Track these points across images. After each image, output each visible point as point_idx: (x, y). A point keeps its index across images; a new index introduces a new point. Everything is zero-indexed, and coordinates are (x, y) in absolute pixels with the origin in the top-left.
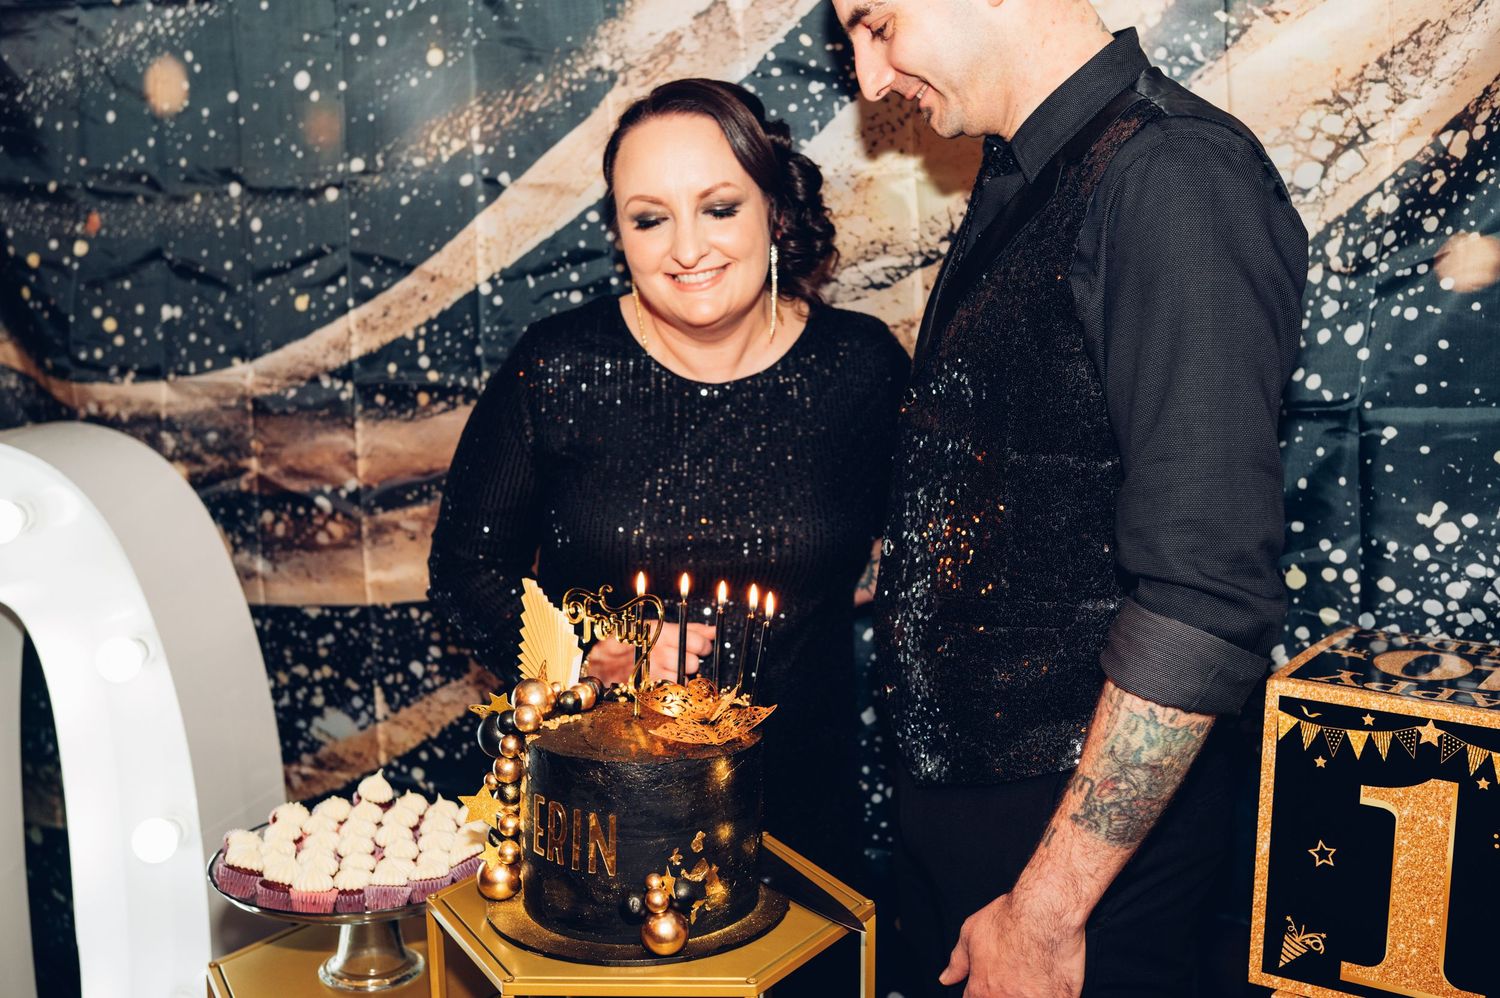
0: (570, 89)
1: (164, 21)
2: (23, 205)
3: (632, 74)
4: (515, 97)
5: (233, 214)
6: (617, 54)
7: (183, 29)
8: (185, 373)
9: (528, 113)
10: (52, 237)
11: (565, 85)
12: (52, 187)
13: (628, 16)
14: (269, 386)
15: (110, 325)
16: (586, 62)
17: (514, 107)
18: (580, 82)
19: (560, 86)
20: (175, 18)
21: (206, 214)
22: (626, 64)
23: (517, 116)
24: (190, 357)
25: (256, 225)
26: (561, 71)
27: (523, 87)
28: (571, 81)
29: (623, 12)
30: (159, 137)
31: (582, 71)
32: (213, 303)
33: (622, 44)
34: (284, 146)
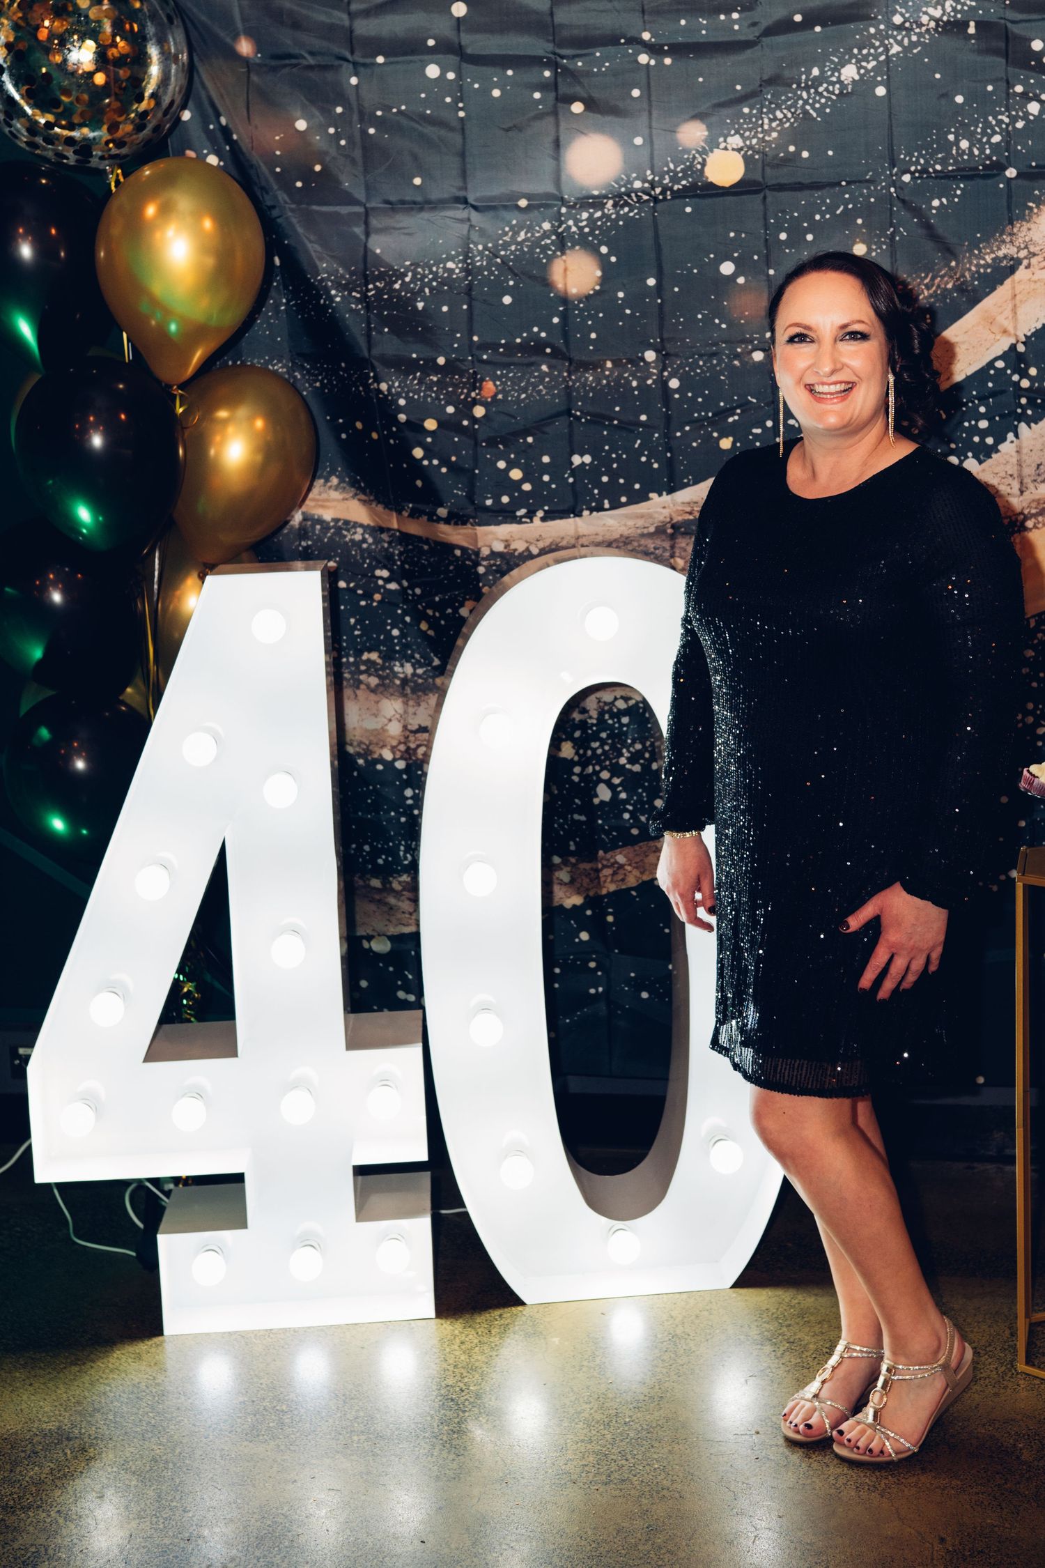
0: (978, 272)
1: (577, 222)
2: (414, 378)
3: (1034, 261)
4: (933, 279)
5: (650, 375)
6: (1022, 246)
7: (600, 228)
8: (600, 508)
9: (946, 289)
10: (448, 404)
11: (973, 269)
12: (441, 361)
13: (1035, 218)
14: (690, 513)
15: (516, 474)
16: (993, 252)
17: (933, 285)
18: (987, 266)
19: (969, 270)
20: (591, 220)
21: (620, 376)
22: (1030, 253)
23: (935, 292)
24: (603, 496)
25: (674, 383)
26: (970, 257)
27: (940, 271)
28: (978, 266)
29: (1031, 217)
30: (564, 317)
31: (989, 259)
32: (629, 449)
33: (1027, 239)
34: (708, 320)
